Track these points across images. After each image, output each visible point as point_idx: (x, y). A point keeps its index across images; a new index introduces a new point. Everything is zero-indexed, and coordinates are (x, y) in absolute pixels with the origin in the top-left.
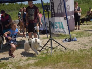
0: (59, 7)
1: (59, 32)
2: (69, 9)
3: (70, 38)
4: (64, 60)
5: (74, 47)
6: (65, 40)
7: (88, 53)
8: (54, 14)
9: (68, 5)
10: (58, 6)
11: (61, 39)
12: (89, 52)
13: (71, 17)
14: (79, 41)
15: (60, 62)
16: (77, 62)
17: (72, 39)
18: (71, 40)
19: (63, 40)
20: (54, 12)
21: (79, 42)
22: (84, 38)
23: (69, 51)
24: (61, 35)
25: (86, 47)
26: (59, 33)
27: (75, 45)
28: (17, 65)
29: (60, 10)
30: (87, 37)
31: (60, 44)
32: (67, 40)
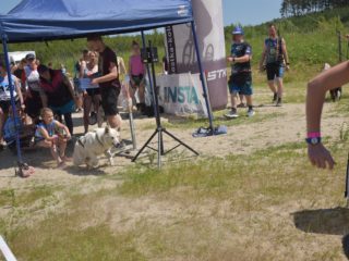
0: (188, 48)
1: (187, 111)
2: (212, 54)
3: (211, 127)
4: (186, 181)
5: (218, 149)
6: (199, 132)
7: (246, 164)
8: (176, 67)
9: (211, 45)
10: (186, 47)
11: (189, 130)
12: (248, 161)
13: (217, 74)
14: (231, 135)
15: (176, 185)
16: (214, 186)
17: (216, 129)
18: (212, 132)
19: (194, 130)
20: (175, 61)
21: (232, 137)
22: (244, 126)
23: (203, 159)
24: (191, 119)
25: (245, 148)
26: (186, 115)
27: (221, 143)
28: (74, 193)
29: (190, 56)
30: (253, 125)
31: (181, 143)
32: (203, 131)
